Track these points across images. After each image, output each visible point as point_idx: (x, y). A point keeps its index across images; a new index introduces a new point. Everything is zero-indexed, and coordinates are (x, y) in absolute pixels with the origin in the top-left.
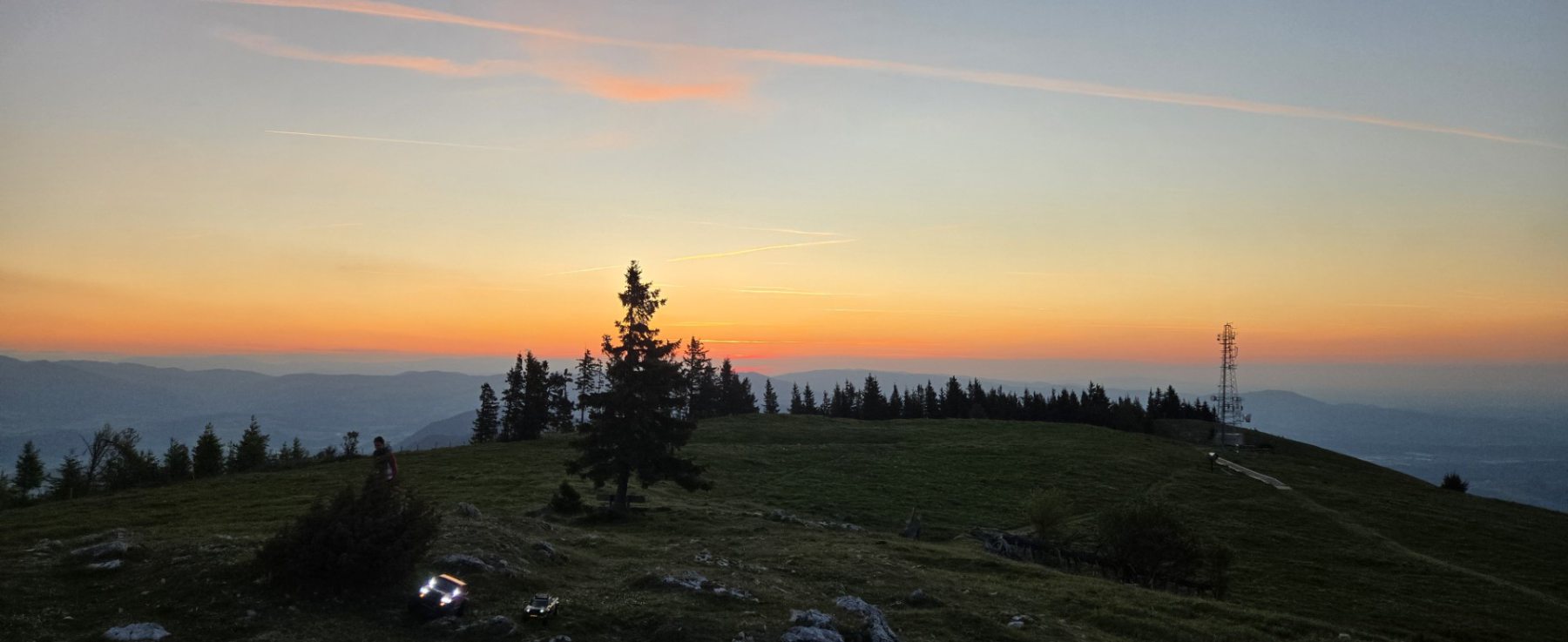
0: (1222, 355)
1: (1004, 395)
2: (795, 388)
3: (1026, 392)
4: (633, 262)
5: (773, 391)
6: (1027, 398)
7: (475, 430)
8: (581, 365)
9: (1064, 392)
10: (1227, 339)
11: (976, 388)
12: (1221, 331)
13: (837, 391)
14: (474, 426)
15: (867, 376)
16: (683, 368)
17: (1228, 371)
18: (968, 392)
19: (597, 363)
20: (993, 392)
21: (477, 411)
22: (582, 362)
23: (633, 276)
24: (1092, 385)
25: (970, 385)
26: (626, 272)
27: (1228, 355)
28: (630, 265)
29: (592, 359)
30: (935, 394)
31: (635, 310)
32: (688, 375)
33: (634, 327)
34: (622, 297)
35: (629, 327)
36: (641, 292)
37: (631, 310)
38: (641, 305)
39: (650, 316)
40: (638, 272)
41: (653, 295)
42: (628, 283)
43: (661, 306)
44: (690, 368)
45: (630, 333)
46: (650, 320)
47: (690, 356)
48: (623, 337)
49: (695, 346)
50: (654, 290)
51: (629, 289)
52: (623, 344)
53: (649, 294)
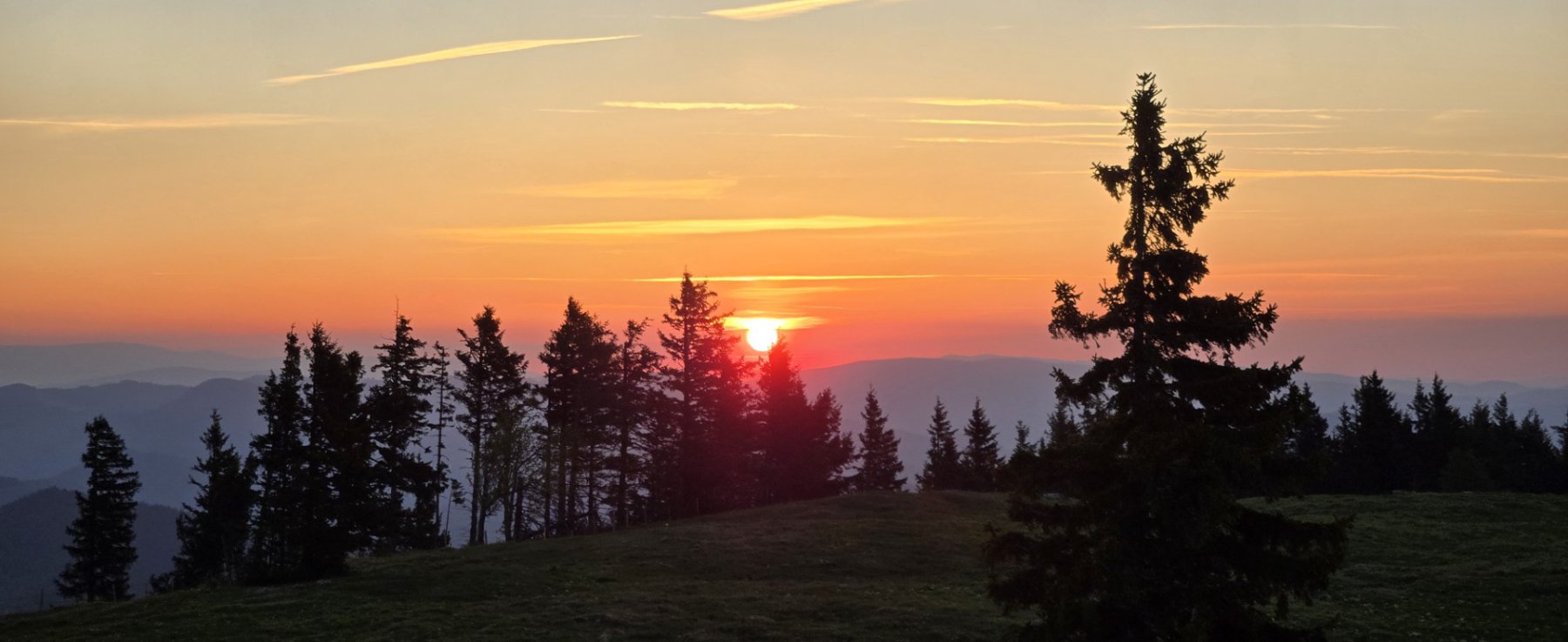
2: (939, 417)
4: (1145, 78)
5: (886, 427)
7: (72, 551)
8: (384, 360)
11: (1435, 404)
14: (69, 540)
18: (1415, 418)
19: (432, 353)
20: (1481, 414)
21: (78, 495)
22: (386, 354)
23: (1146, 116)
25: (1420, 398)
26: (1129, 107)
28: (1133, 88)
29: (417, 343)
31: (1149, 210)
32: (675, 386)
33: (1145, 261)
34: (1111, 177)
35: (1136, 262)
36: (1166, 161)
37: (1138, 215)
38: (1163, 197)
39: (1188, 228)
40: (1159, 108)
41: (1201, 172)
42: (1130, 139)
43: (1214, 200)
44: (679, 365)
45: (1139, 277)
46: (1193, 241)
47: (680, 334)
48: (1116, 290)
49: (691, 299)
50: (1201, 157)
51: (1132, 153)
52: (1116, 309)
53: (1192, 169)
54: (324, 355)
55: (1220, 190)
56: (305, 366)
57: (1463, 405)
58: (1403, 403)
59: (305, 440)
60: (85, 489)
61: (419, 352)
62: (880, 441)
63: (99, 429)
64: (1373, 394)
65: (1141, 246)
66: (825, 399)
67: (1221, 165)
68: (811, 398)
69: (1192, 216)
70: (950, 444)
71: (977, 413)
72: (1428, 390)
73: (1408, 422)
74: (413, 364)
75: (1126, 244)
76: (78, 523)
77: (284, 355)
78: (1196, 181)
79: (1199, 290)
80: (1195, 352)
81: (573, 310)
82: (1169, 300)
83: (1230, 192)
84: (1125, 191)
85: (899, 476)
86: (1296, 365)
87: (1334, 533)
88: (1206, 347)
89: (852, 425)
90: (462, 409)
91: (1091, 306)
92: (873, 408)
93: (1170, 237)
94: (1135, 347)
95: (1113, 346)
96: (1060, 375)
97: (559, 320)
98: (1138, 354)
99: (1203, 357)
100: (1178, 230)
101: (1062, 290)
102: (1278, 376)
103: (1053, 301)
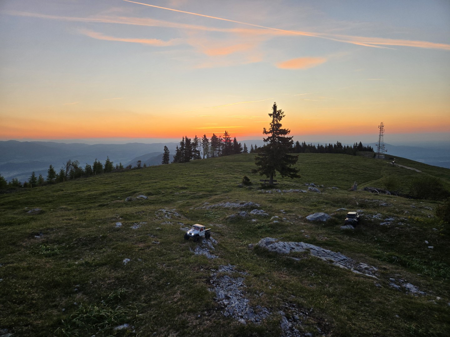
0: (379, 132)
1: (312, 146)
3: (318, 145)
4: (275, 102)
6: (318, 147)
9: (329, 145)
10: (381, 127)
12: (380, 125)
14: (162, 158)
17: (381, 136)
20: (309, 145)
23: (275, 107)
24: (338, 142)
26: (273, 106)
27: (381, 132)
28: (273, 104)
31: (275, 119)
32: (224, 142)
33: (274, 125)
34: (270, 115)
35: (273, 125)
36: (277, 113)
37: (274, 119)
38: (277, 117)
39: (280, 121)
40: (276, 106)
41: (281, 114)
42: (273, 110)
43: (283, 117)
44: (225, 140)
45: (274, 127)
46: (280, 122)
47: (225, 137)
48: (271, 128)
49: (226, 134)
50: (282, 112)
51: (273, 112)
52: (271, 131)
53: (280, 114)
54: (187, 139)
55: (284, 116)
56: (185, 140)
57: (307, 144)
58: (301, 144)
59: (185, 148)
60: (164, 153)
61: (198, 139)
62: (245, 148)
63: (165, 147)
64: (298, 143)
65: (274, 123)
66: (240, 144)
67: (284, 113)
68: (239, 144)
69: (280, 119)
70: (253, 148)
71: (256, 145)
72: (303, 142)
73: (301, 146)
74: (197, 140)
75: (272, 123)
76: (164, 156)
77: (182, 139)
78: (281, 115)
79: (281, 128)
80: (280, 136)
81: (214, 134)
82: (277, 130)
83: (285, 116)
84: (272, 116)
85: (247, 151)
86: (293, 137)
87: (297, 157)
88: (282, 135)
89: (243, 146)
90: (202, 145)
91: (268, 130)
92: (245, 144)
93: (277, 122)
94: (273, 135)
95: (270, 135)
96: (264, 139)
97: (212, 135)
98: (273, 136)
99: (281, 136)
100: (278, 121)
101: (264, 129)
102: (290, 138)
103: (263, 130)
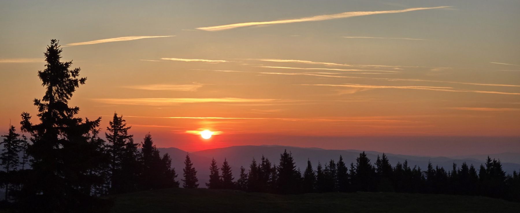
1: (410, 169)
2: (213, 164)
4: (53, 41)
8: (5, 140)
9: (464, 166)
11: (383, 162)
13: (254, 166)
15: (283, 153)
16: (106, 144)
18: (376, 167)
19: (22, 138)
20: (399, 166)
22: (6, 138)
23: (53, 54)
25: (378, 161)
29: (18, 135)
30: (346, 169)
31: (54, 87)
32: (109, 151)
33: (51, 106)
34: (42, 76)
35: (48, 106)
39: (68, 95)
40: (58, 51)
41: (73, 74)
43: (79, 85)
44: (112, 144)
45: (49, 111)
47: (112, 134)
48: (42, 115)
49: (117, 122)
51: (49, 67)
52: (42, 122)
53: (70, 73)
55: (83, 81)
61: (18, 138)
62: (190, 172)
64: (363, 159)
65: (52, 100)
68: (162, 156)
69: (70, 89)
70: (217, 173)
71: (225, 163)
72: (381, 158)
73: (374, 169)
74: (15, 142)
83: (86, 82)
85: (197, 183)
92: (188, 160)
103: (21, 119)
